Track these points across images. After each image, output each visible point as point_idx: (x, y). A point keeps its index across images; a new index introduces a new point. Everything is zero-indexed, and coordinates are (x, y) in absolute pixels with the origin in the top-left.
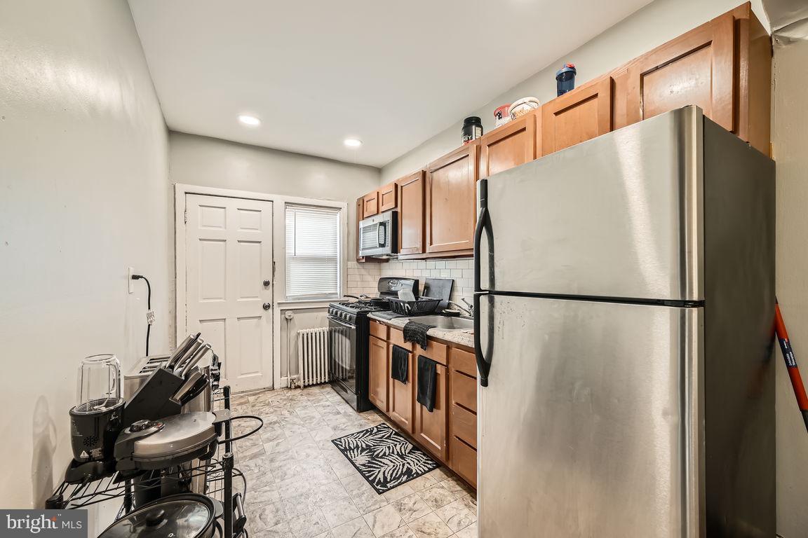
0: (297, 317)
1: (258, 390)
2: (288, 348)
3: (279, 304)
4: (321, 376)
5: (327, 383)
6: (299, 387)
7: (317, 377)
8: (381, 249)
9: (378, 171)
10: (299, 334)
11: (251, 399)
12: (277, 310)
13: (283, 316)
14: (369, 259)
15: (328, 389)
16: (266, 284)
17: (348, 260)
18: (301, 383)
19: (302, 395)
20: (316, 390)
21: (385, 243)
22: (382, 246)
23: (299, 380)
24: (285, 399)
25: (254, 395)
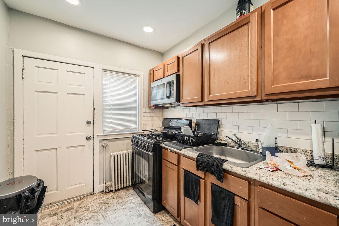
0: (110, 144)
1: (82, 195)
2: (104, 165)
3: (98, 136)
4: (126, 182)
5: (131, 186)
6: (112, 191)
7: (124, 183)
8: (168, 99)
9: (161, 54)
10: (111, 156)
11: (76, 204)
12: (96, 140)
13: (101, 144)
14: (157, 107)
15: (132, 191)
16: (89, 123)
17: (143, 107)
18: (113, 188)
19: (113, 198)
20: (123, 193)
21: (170, 95)
22: (168, 97)
23: (112, 186)
24: (101, 203)
25: (79, 200)
